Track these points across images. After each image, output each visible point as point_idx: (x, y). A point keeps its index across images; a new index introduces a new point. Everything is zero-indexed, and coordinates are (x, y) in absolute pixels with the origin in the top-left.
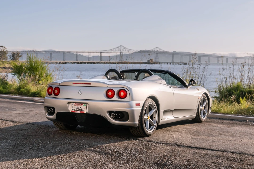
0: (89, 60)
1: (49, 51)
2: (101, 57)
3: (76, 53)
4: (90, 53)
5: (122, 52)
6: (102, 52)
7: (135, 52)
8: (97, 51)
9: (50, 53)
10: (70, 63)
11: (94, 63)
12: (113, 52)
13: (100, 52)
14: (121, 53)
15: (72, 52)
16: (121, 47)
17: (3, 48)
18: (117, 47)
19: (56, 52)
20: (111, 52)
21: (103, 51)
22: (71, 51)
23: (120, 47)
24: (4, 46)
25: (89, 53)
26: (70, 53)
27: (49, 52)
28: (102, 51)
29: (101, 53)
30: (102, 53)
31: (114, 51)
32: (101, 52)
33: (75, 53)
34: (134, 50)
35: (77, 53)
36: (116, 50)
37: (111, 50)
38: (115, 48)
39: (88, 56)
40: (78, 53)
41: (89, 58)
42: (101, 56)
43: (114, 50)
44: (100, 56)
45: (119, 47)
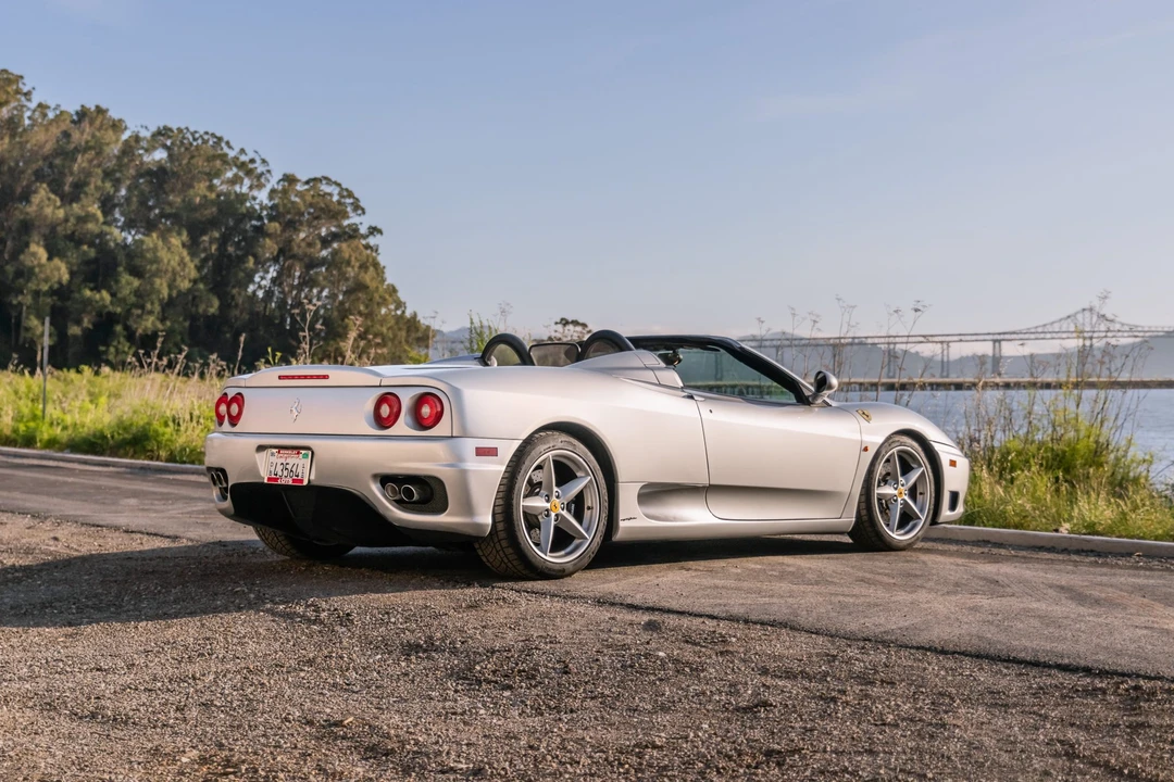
0: (945, 374)
1: (772, 340)
2: (997, 360)
3: (889, 343)
4: (949, 342)
5: (1091, 338)
6: (1002, 337)
7: (1147, 334)
8: (977, 337)
9: (774, 346)
10: (857, 387)
11: (959, 386)
12: (1048, 336)
13: (991, 337)
14: (1088, 343)
15: (870, 341)
16: (1087, 314)
17: (579, 329)
18: (1069, 317)
19: (803, 342)
20: (1042, 336)
21: (1004, 333)
22: (866, 338)
23: (1080, 317)
24: (581, 321)
25: (942, 342)
26: (860, 344)
27: (775, 343)
28: (1000, 334)
29: (995, 341)
30: (999, 341)
31: (1054, 335)
32: (998, 337)
33: (882, 346)
34: (1146, 329)
35: (892, 346)
36: (1064, 329)
37: (1040, 330)
38: (1061, 320)
39: (939, 358)
40: (895, 344)
41: (945, 365)
42: (997, 355)
43: (1056, 327)
44: (994, 355)
45: (1076, 313)
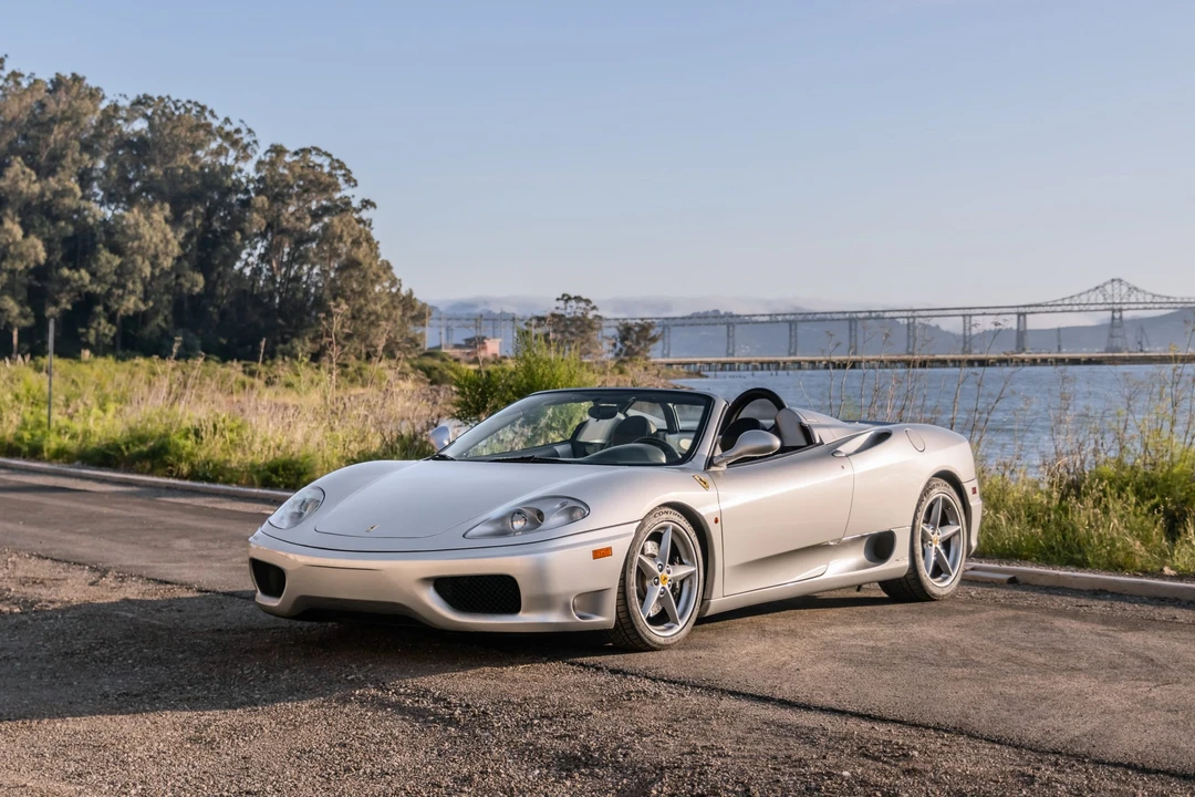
0: (967, 349)
2: (1021, 335)
3: (908, 318)
4: (970, 316)
5: (1120, 310)
6: (1027, 310)
7: (1180, 306)
9: (787, 321)
11: (982, 363)
12: (1076, 308)
13: (1016, 310)
14: (1117, 315)
15: (887, 315)
16: (1116, 284)
17: (583, 305)
18: (1097, 288)
20: (1069, 308)
21: (1030, 306)
22: (884, 311)
23: (1108, 288)
24: (584, 297)
25: (964, 316)
26: (877, 317)
27: (787, 317)
28: (1024, 306)
29: (1019, 314)
30: (1024, 314)
31: (1082, 307)
32: (1022, 310)
33: (901, 320)
34: (1178, 300)
35: (911, 320)
36: (1092, 301)
37: (1067, 302)
38: (1089, 291)
39: (961, 332)
40: (914, 317)
41: (967, 341)
42: (1022, 329)
43: (1084, 299)
45: (1105, 284)
